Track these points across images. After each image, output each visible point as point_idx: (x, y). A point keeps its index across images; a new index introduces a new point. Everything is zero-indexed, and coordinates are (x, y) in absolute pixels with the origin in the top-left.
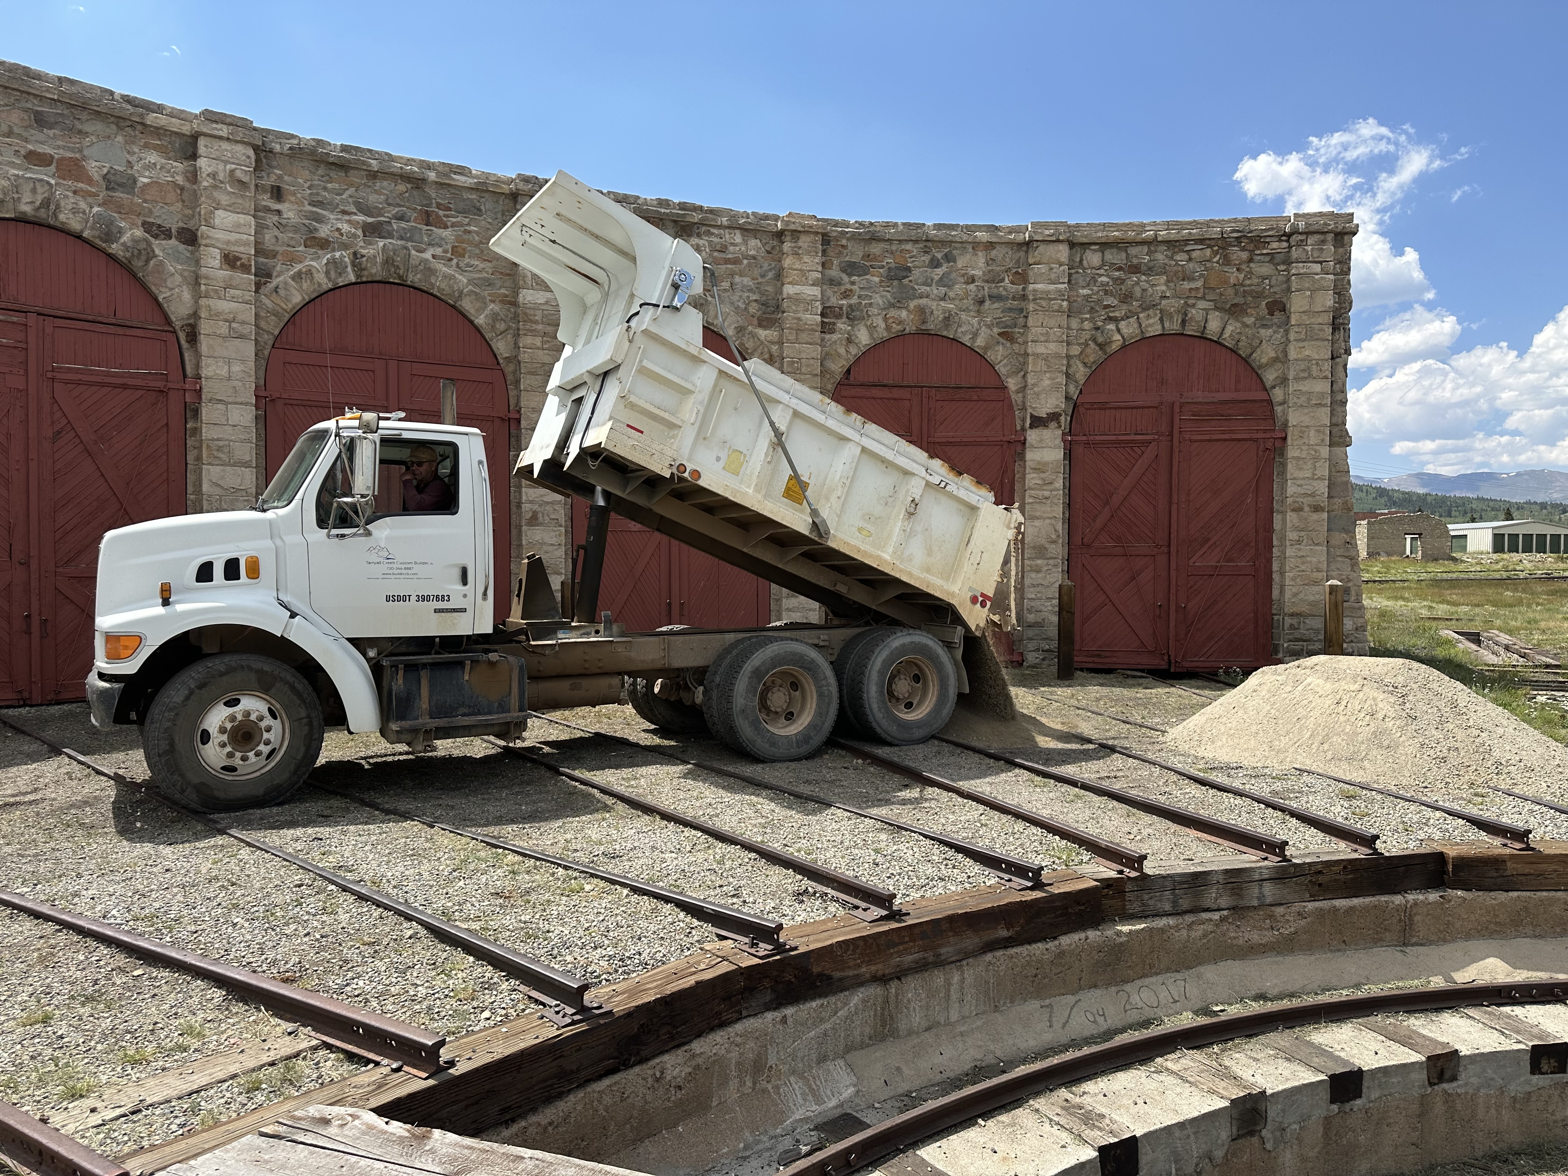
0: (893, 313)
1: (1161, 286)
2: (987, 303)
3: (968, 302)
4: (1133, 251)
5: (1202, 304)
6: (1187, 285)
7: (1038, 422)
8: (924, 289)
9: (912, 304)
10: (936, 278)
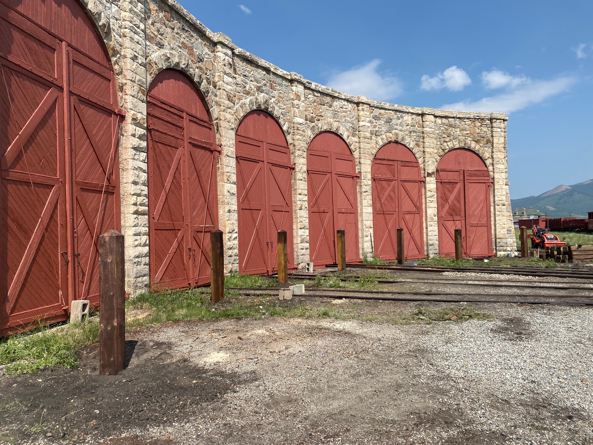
0: (388, 134)
1: (458, 132)
2: (412, 133)
3: (407, 132)
4: (450, 119)
5: (469, 139)
6: (465, 132)
7: (429, 175)
8: (396, 127)
9: (394, 131)
10: (399, 123)
